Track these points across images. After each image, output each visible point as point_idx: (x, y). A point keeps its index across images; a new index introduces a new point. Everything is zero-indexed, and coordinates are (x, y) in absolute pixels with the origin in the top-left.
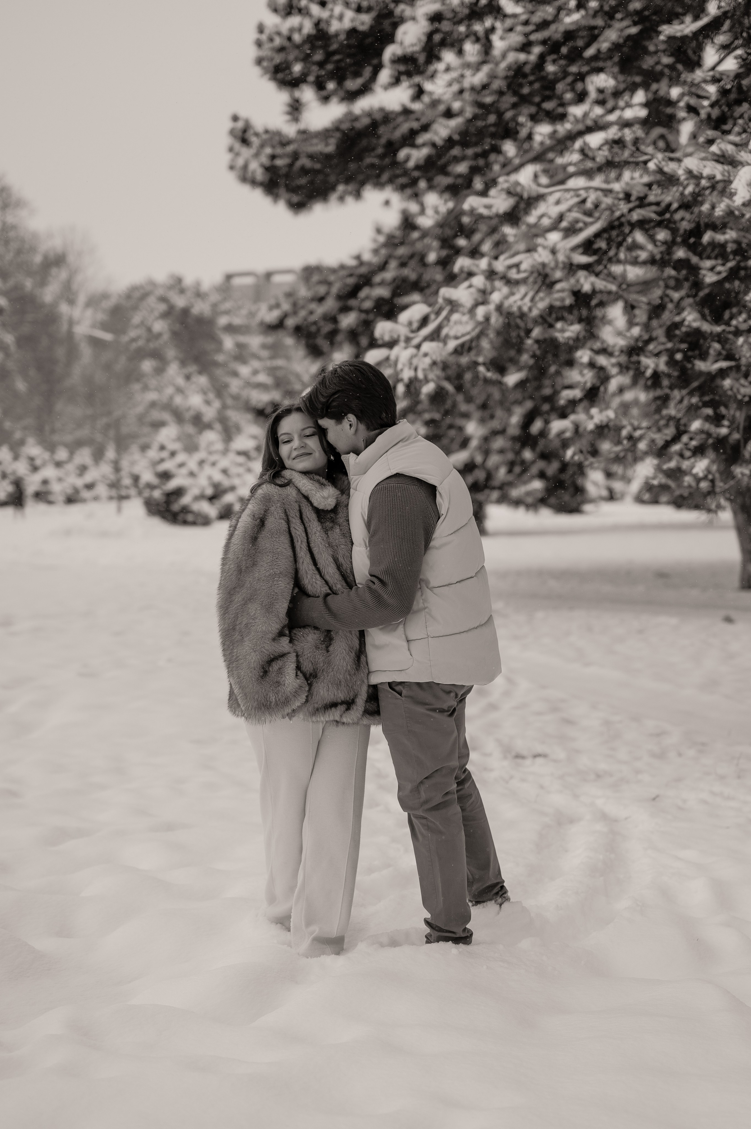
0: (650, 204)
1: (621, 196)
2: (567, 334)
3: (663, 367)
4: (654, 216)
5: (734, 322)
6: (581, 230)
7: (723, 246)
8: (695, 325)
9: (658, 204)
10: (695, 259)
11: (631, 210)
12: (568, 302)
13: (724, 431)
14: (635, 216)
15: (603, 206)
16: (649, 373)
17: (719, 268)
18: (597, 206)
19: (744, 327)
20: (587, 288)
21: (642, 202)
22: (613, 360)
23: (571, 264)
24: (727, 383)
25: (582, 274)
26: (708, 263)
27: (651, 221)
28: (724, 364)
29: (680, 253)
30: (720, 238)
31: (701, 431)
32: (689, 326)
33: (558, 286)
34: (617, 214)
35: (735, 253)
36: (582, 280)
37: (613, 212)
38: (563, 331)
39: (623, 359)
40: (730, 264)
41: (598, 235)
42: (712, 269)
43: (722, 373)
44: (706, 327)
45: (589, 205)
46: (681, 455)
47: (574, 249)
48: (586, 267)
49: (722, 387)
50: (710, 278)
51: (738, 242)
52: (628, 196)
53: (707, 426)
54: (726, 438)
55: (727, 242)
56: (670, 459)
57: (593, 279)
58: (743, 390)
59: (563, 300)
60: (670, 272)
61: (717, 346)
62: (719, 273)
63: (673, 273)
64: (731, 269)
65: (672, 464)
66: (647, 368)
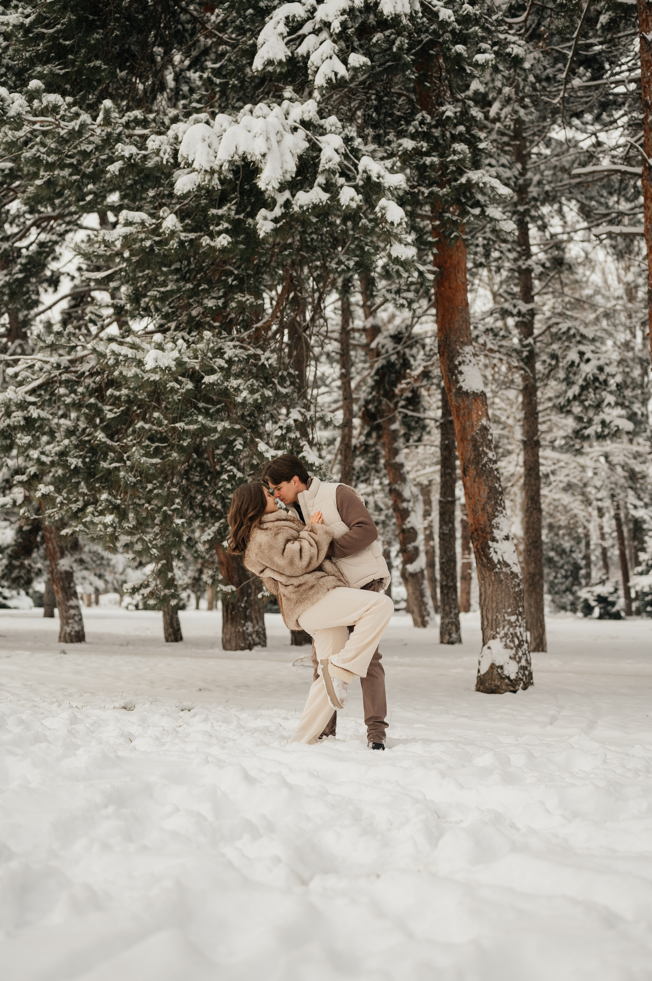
0: (71, 372)
1: (55, 365)
2: (23, 441)
3: (80, 464)
4: (74, 378)
5: (125, 441)
6: (30, 383)
7: (118, 398)
8: (103, 440)
9: (76, 372)
10: (100, 405)
11: (60, 374)
12: (22, 423)
13: (119, 502)
14: (64, 377)
15: (45, 370)
16: (72, 467)
17: (115, 410)
18: (41, 369)
19: (130, 444)
20: (35, 415)
21: (67, 370)
22: (50, 459)
23: (25, 401)
24: (122, 474)
25: (31, 408)
26: (108, 408)
27: (72, 381)
28: (117, 465)
29: (92, 400)
30: (117, 393)
31: (107, 500)
32: (100, 441)
33: (14, 414)
34: (53, 375)
35: (126, 402)
36: (32, 411)
37: (50, 374)
38: (21, 439)
39: (56, 458)
40: (122, 409)
41: (40, 387)
42: (110, 411)
43: (117, 469)
44: (109, 442)
45: (36, 368)
46: (93, 514)
47: (26, 393)
48: (34, 404)
49: (118, 476)
50: (110, 415)
51: (128, 396)
52: (58, 366)
53: (110, 497)
54: (119, 506)
55: (120, 396)
56: (87, 516)
57: (39, 410)
58: (130, 479)
59: (19, 422)
60: (85, 410)
61: (112, 454)
62: (116, 413)
63: (87, 411)
64: (122, 411)
65: (88, 519)
66: (71, 464)
